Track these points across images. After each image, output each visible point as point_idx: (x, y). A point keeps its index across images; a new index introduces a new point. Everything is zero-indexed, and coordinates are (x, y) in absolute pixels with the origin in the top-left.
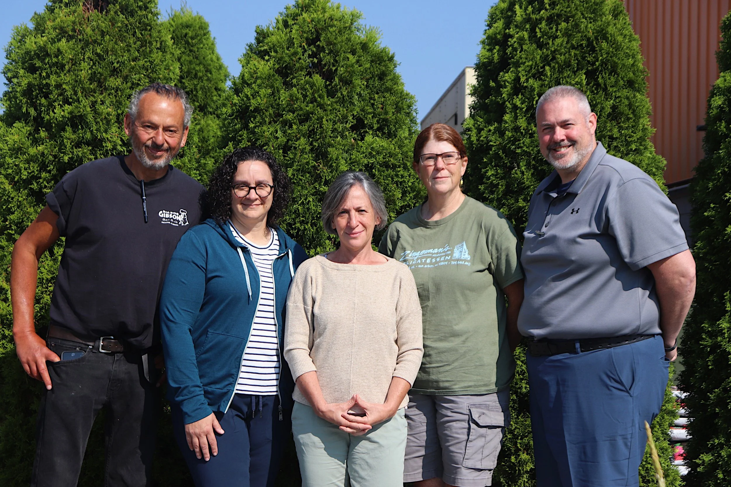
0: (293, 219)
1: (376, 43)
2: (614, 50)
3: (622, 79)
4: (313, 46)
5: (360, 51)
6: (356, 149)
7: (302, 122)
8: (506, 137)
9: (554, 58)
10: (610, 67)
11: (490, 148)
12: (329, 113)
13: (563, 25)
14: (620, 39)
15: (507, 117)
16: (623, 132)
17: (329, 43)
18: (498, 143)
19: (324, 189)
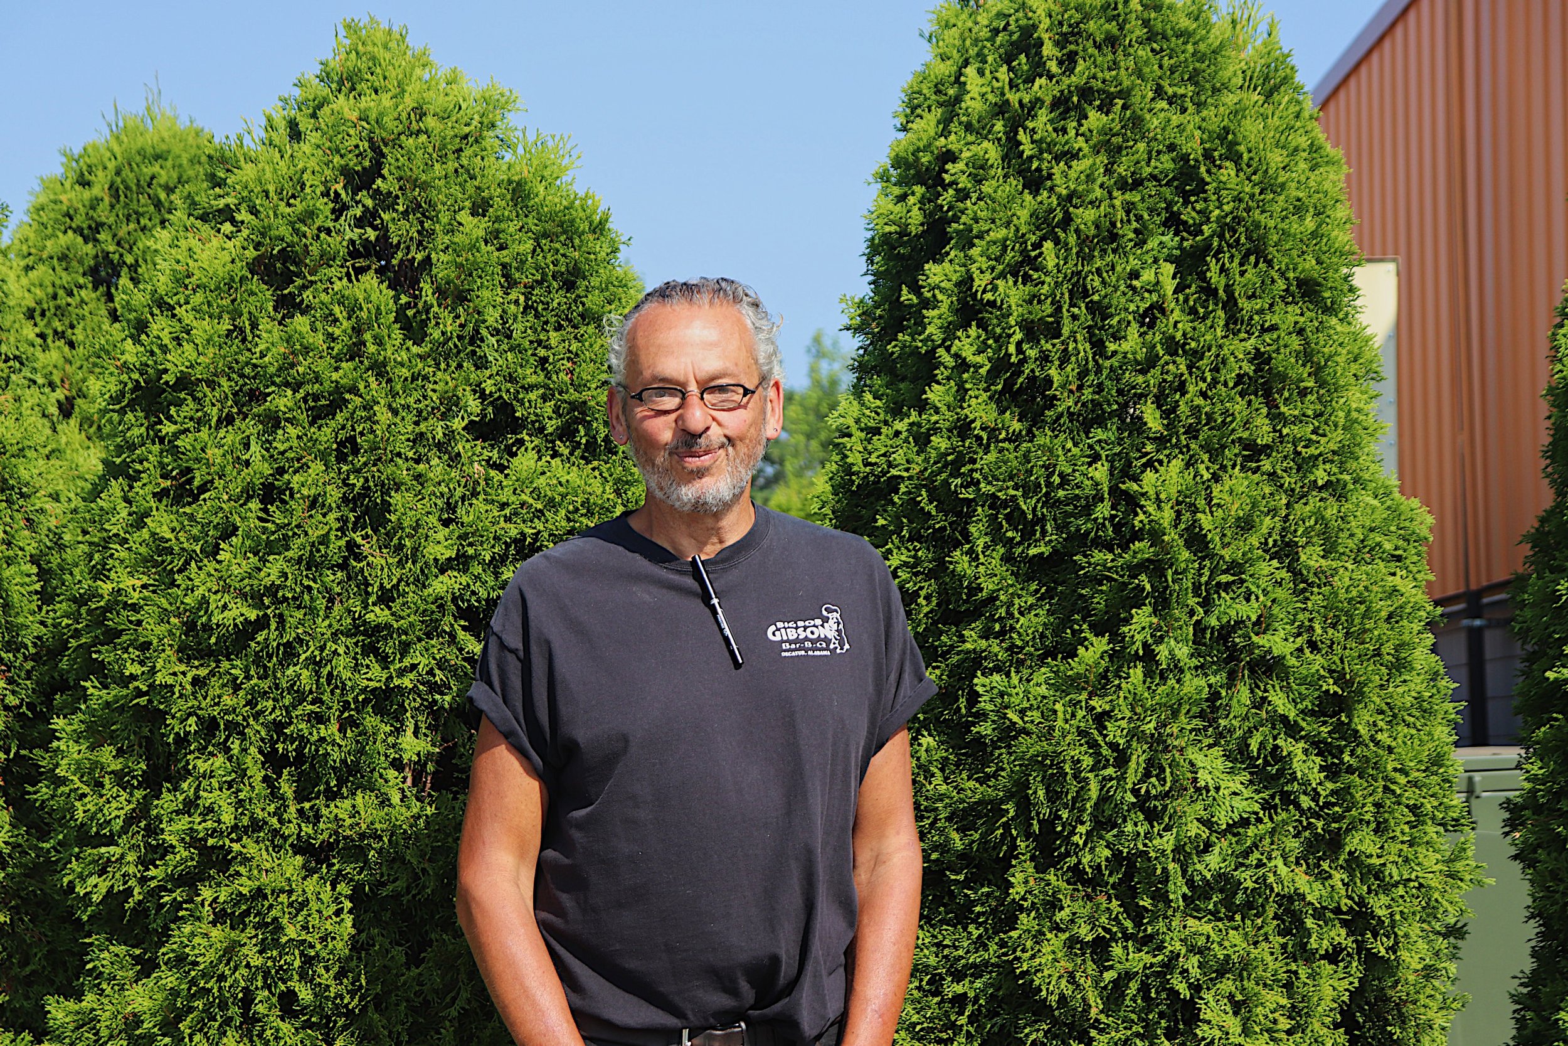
0: (287, 708)
1: (558, 182)
2: (1257, 190)
3: (1283, 274)
4: (365, 192)
5: (500, 205)
6: (482, 497)
7: (317, 416)
8: (933, 454)
9: (1068, 219)
10: (1243, 240)
11: (894, 483)
12: (398, 387)
13: (1095, 119)
14: (1276, 158)
15: (936, 394)
16: (1285, 431)
17: (408, 182)
18: (916, 469)
19: (379, 615)
